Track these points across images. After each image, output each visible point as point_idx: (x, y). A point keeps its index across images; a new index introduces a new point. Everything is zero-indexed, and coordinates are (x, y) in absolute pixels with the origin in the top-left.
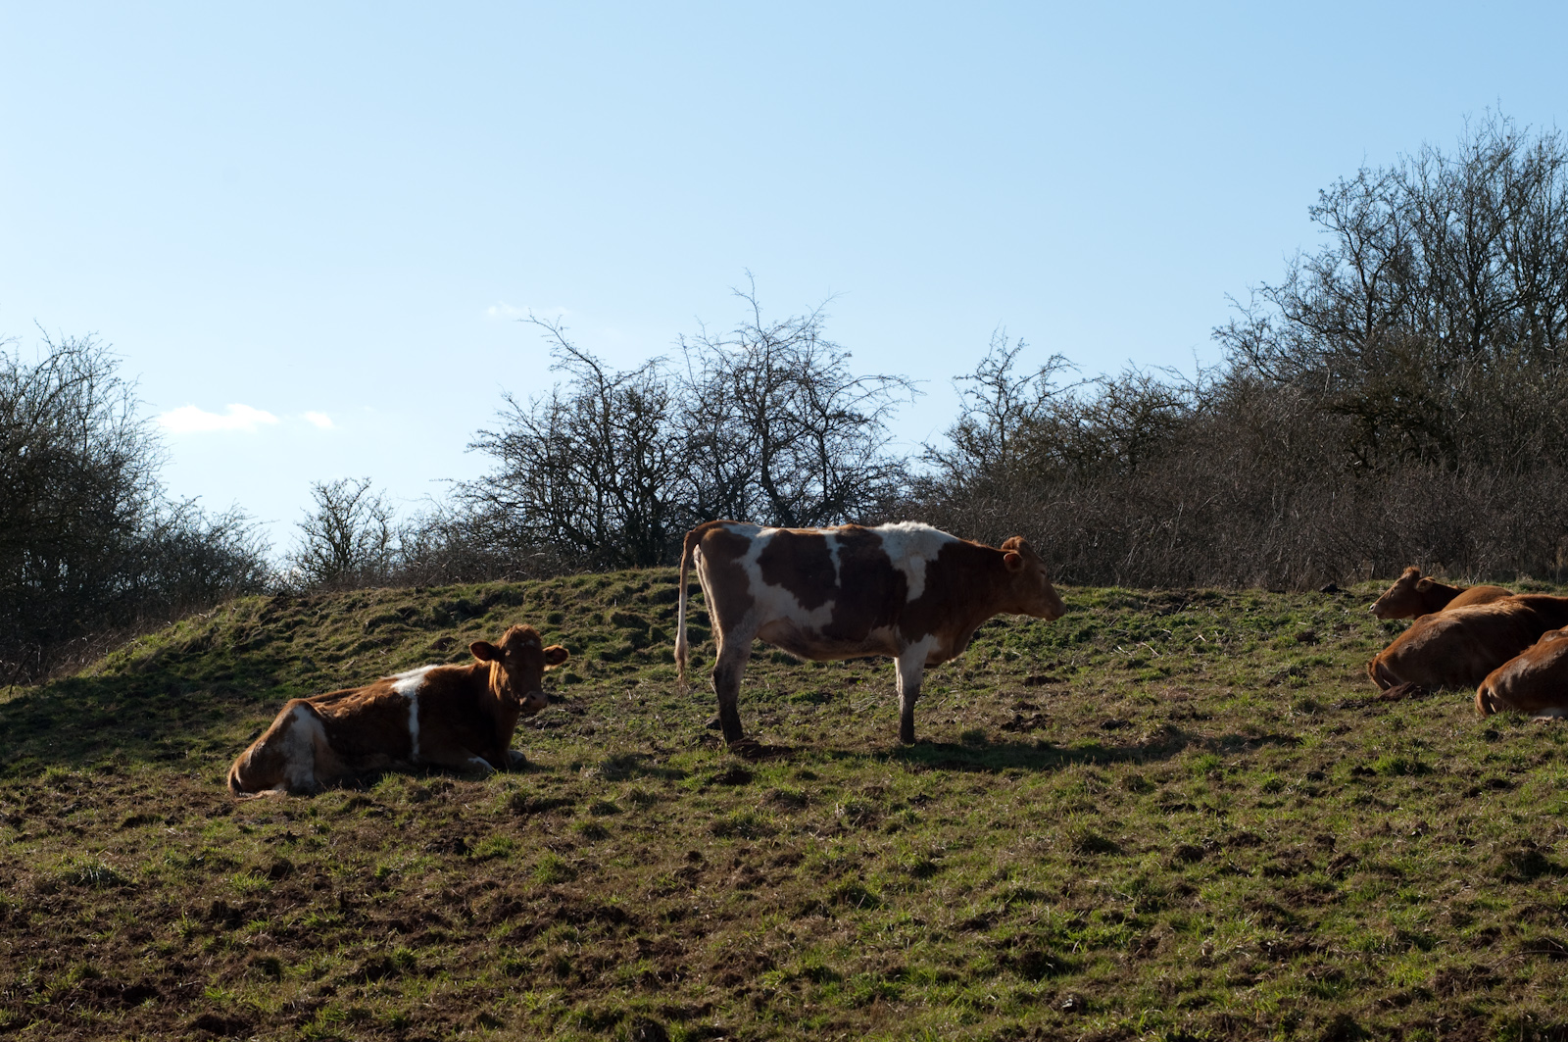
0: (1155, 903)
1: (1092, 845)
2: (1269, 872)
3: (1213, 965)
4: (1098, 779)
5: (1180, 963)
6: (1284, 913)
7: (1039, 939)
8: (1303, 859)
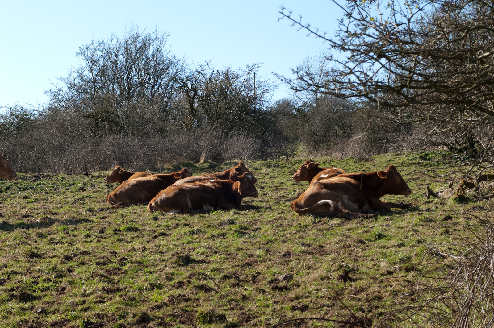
0: (61, 275)
1: (33, 255)
2: (98, 264)
3: (88, 295)
4: (27, 234)
5: (76, 295)
6: (107, 278)
7: (23, 288)
8: (107, 259)
